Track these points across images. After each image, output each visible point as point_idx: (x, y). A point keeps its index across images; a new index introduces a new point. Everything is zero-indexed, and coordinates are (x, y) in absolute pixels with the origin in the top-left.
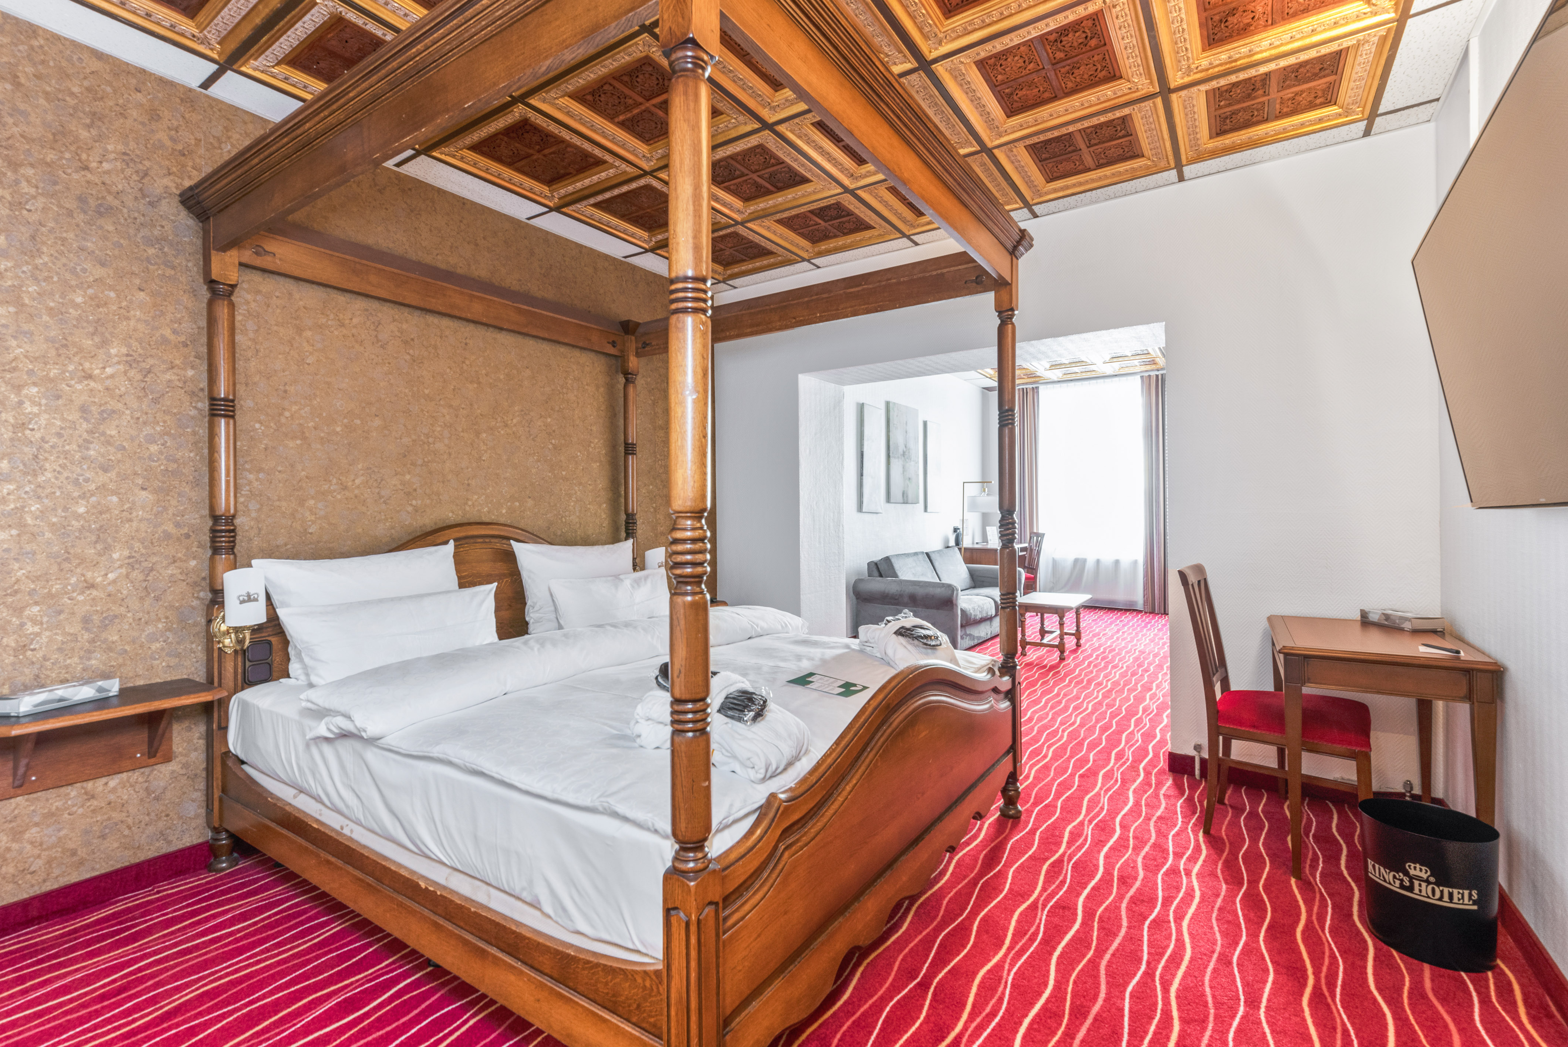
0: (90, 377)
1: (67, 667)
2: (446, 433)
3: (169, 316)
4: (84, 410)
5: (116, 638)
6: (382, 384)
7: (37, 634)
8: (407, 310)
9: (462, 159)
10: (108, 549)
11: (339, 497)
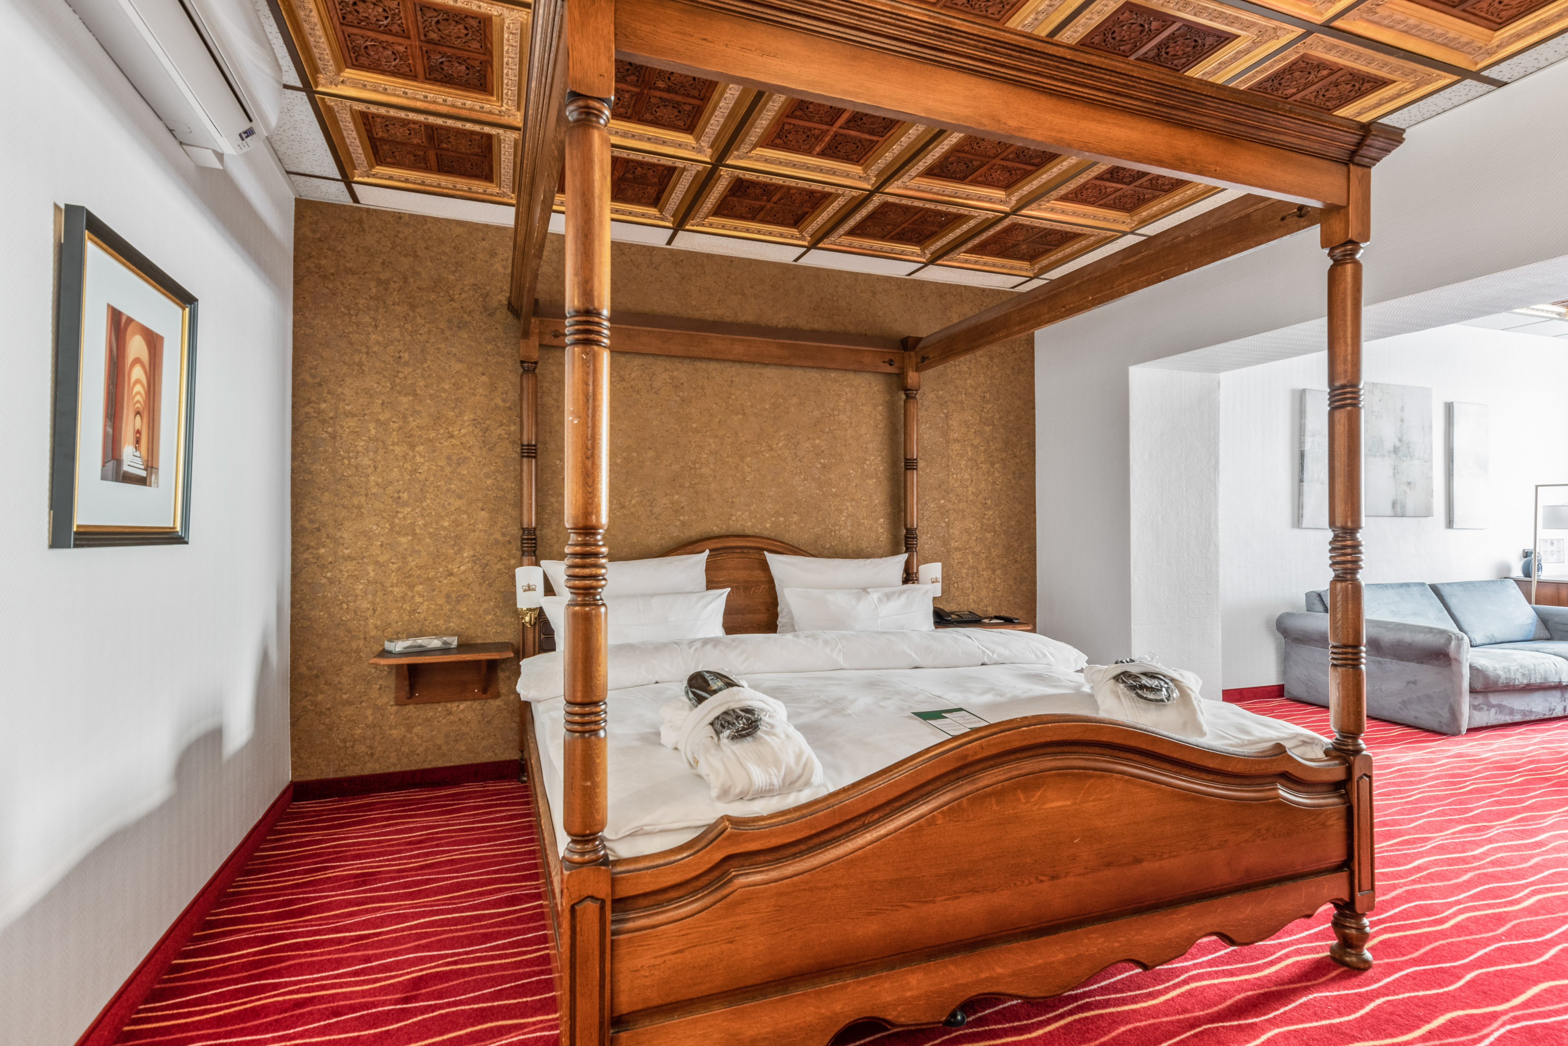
0: (452, 436)
1: (437, 626)
2: (712, 459)
3: (500, 390)
4: (449, 458)
5: (465, 610)
6: (655, 423)
7: (422, 603)
8: (678, 360)
9: (711, 225)
10: (461, 550)
11: (618, 514)
